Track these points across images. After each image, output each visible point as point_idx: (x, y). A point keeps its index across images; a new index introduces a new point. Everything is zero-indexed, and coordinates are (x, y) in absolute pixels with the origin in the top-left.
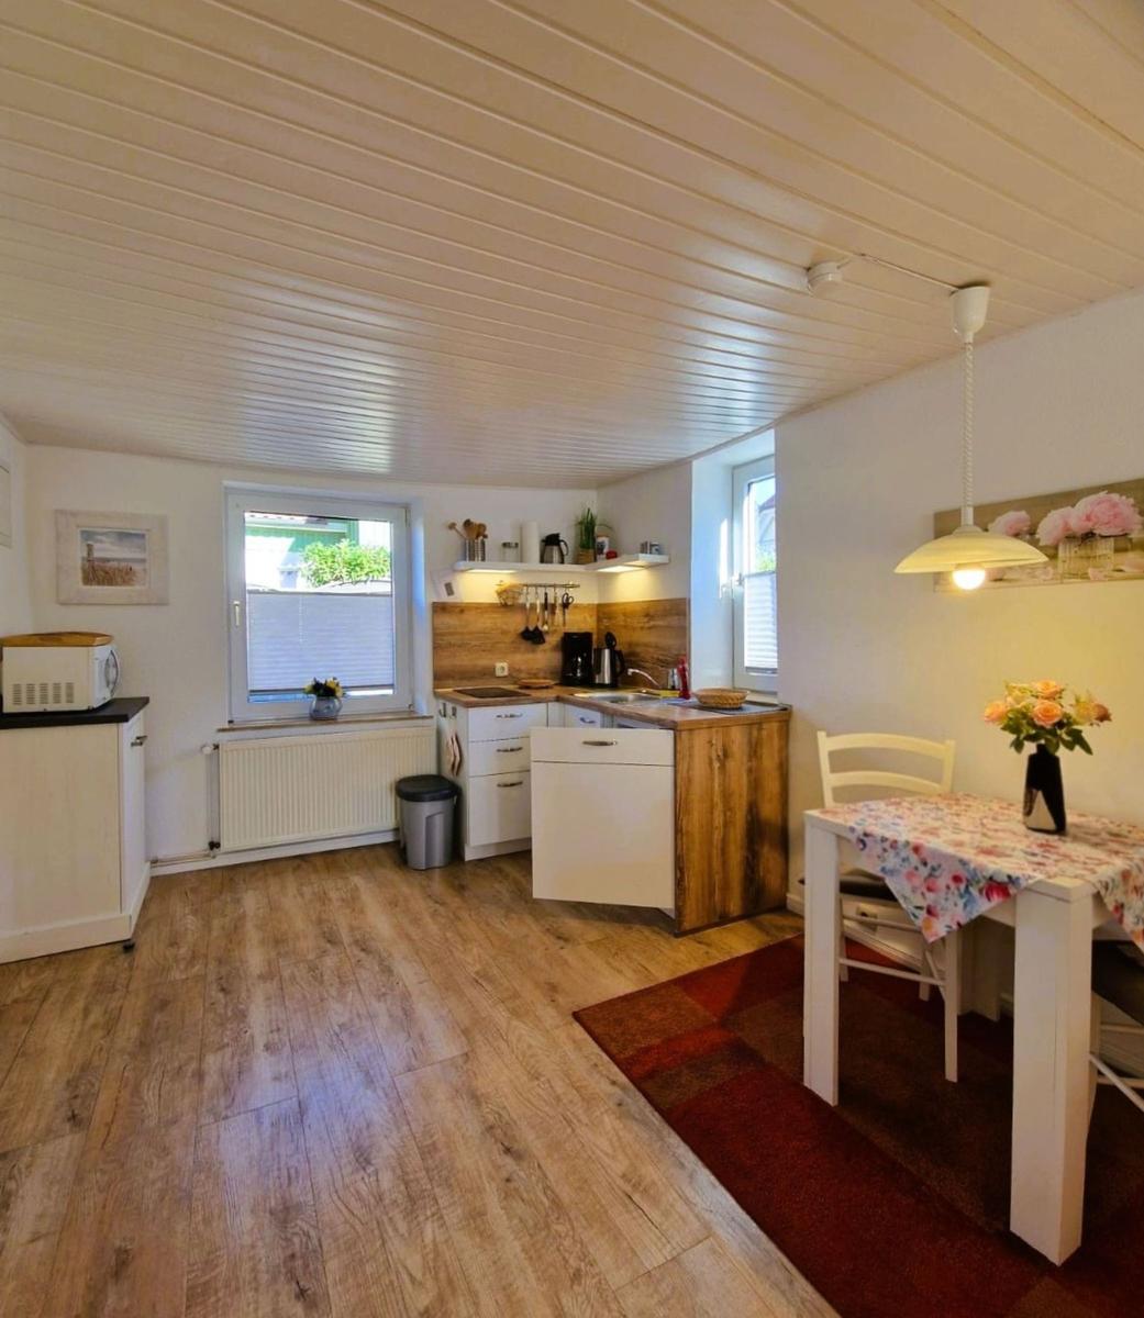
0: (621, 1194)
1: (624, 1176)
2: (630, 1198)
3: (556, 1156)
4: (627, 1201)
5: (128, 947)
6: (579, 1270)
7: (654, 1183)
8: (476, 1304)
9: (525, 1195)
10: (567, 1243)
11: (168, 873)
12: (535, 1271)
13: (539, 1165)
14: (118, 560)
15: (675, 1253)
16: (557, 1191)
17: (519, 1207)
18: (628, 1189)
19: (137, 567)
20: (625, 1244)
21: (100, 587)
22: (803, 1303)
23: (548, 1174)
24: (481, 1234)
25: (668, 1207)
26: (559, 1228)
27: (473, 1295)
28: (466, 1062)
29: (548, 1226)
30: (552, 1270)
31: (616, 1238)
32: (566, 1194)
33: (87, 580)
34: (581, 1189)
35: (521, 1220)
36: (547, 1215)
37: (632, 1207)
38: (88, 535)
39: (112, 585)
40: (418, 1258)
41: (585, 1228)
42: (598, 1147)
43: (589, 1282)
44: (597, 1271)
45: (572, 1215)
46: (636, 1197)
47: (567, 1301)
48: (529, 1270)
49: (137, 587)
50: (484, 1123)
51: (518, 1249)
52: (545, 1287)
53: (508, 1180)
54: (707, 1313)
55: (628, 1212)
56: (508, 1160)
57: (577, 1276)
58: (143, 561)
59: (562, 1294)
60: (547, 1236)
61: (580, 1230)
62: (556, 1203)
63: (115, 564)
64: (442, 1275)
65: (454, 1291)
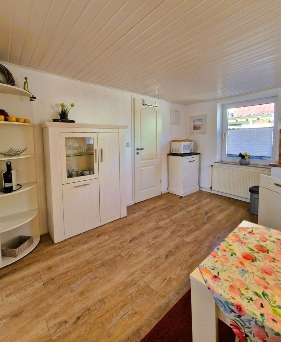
0: (165, 278)
1: (170, 278)
2: (165, 279)
3: (169, 264)
4: (164, 279)
5: (181, 197)
6: (145, 273)
7: (172, 284)
8: (135, 260)
9: (157, 261)
10: (150, 270)
11: (205, 191)
12: (143, 266)
13: (165, 262)
14: (198, 125)
15: (154, 290)
16: (161, 266)
17: (155, 261)
18: (167, 279)
19: (201, 126)
20: (153, 280)
21: (196, 131)
22: (151, 321)
23: (164, 264)
24: (147, 257)
25: (166, 288)
26: (153, 268)
27: (136, 259)
28: (186, 243)
29: (152, 266)
30: (143, 269)
31: (154, 278)
32: (161, 268)
33: (194, 129)
34: (163, 270)
35: (152, 262)
36: (154, 265)
37: (163, 280)
38: (194, 121)
39: (197, 130)
40: (140, 250)
41: (154, 272)
42: (176, 271)
43: (143, 275)
44: (146, 275)
45: (157, 269)
46: (166, 281)
47: (139, 272)
48: (143, 265)
49: (201, 130)
50: (172, 250)
51: (146, 263)
52: (140, 268)
53: (160, 258)
54: (143, 297)
55: (161, 280)
56: (164, 256)
57: (144, 273)
58: (202, 125)
59: (140, 271)
60: (150, 266)
61: (154, 271)
62: (158, 266)
63: (197, 126)
64: (138, 254)
65: (136, 256)
